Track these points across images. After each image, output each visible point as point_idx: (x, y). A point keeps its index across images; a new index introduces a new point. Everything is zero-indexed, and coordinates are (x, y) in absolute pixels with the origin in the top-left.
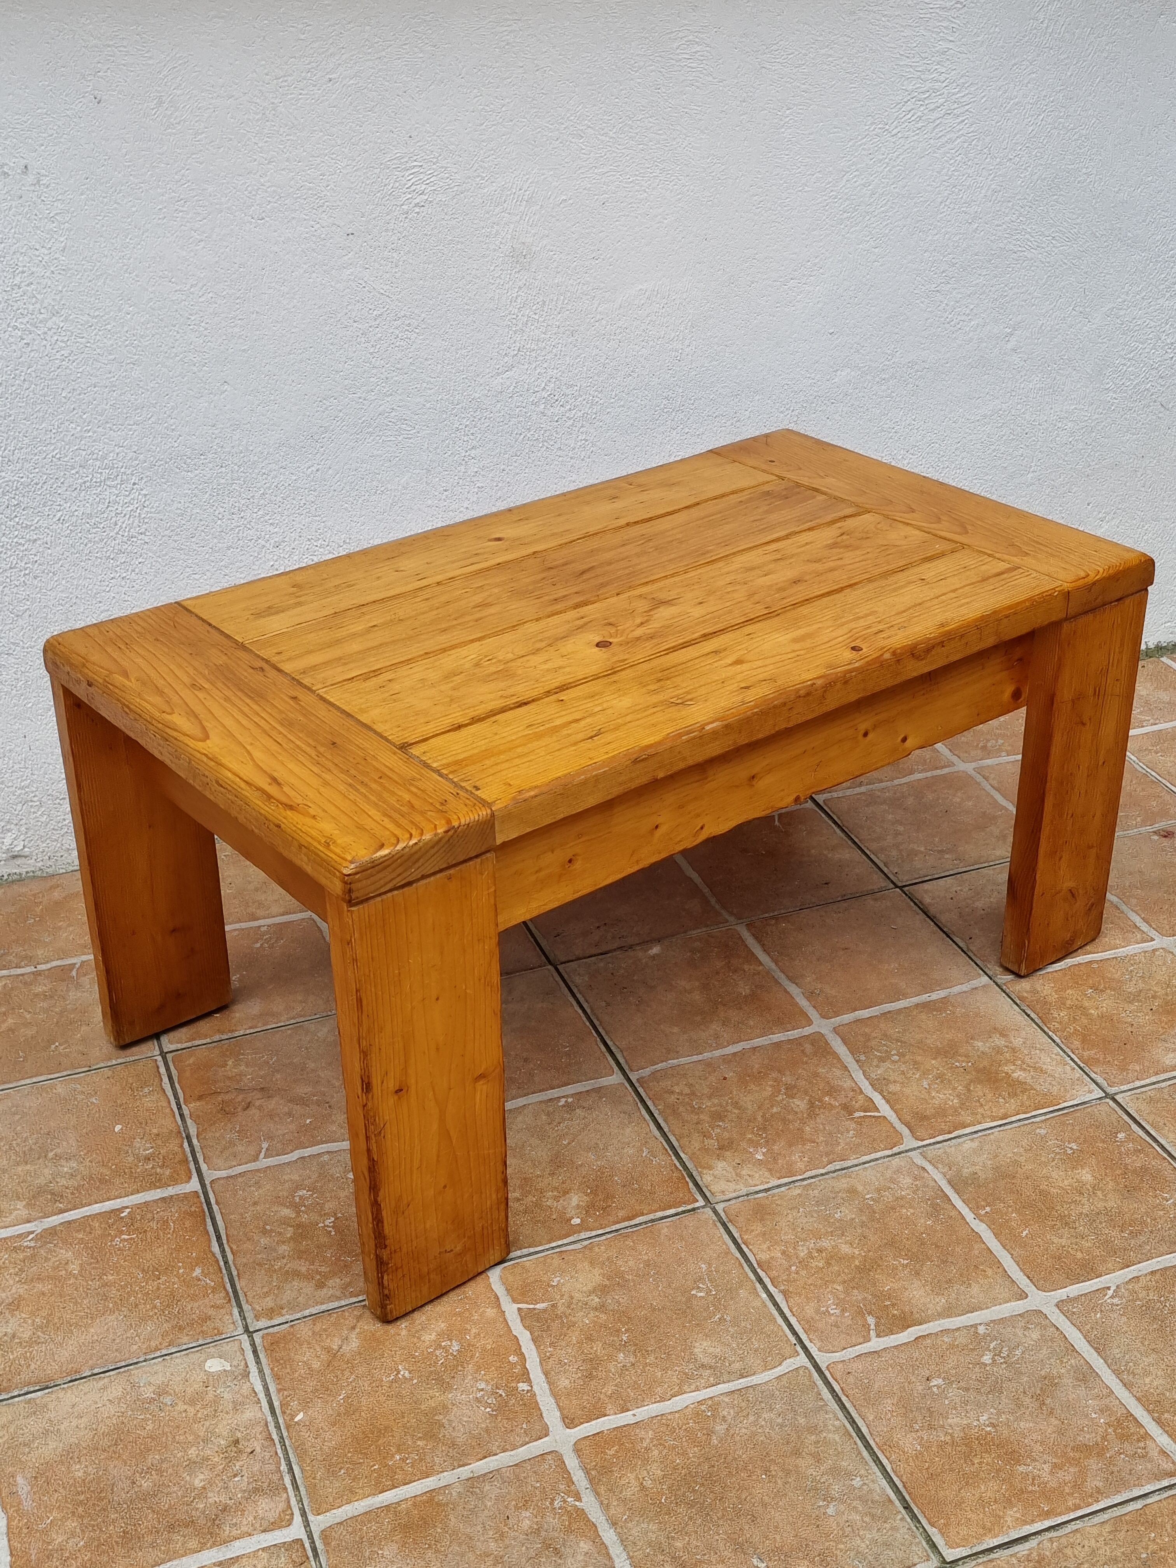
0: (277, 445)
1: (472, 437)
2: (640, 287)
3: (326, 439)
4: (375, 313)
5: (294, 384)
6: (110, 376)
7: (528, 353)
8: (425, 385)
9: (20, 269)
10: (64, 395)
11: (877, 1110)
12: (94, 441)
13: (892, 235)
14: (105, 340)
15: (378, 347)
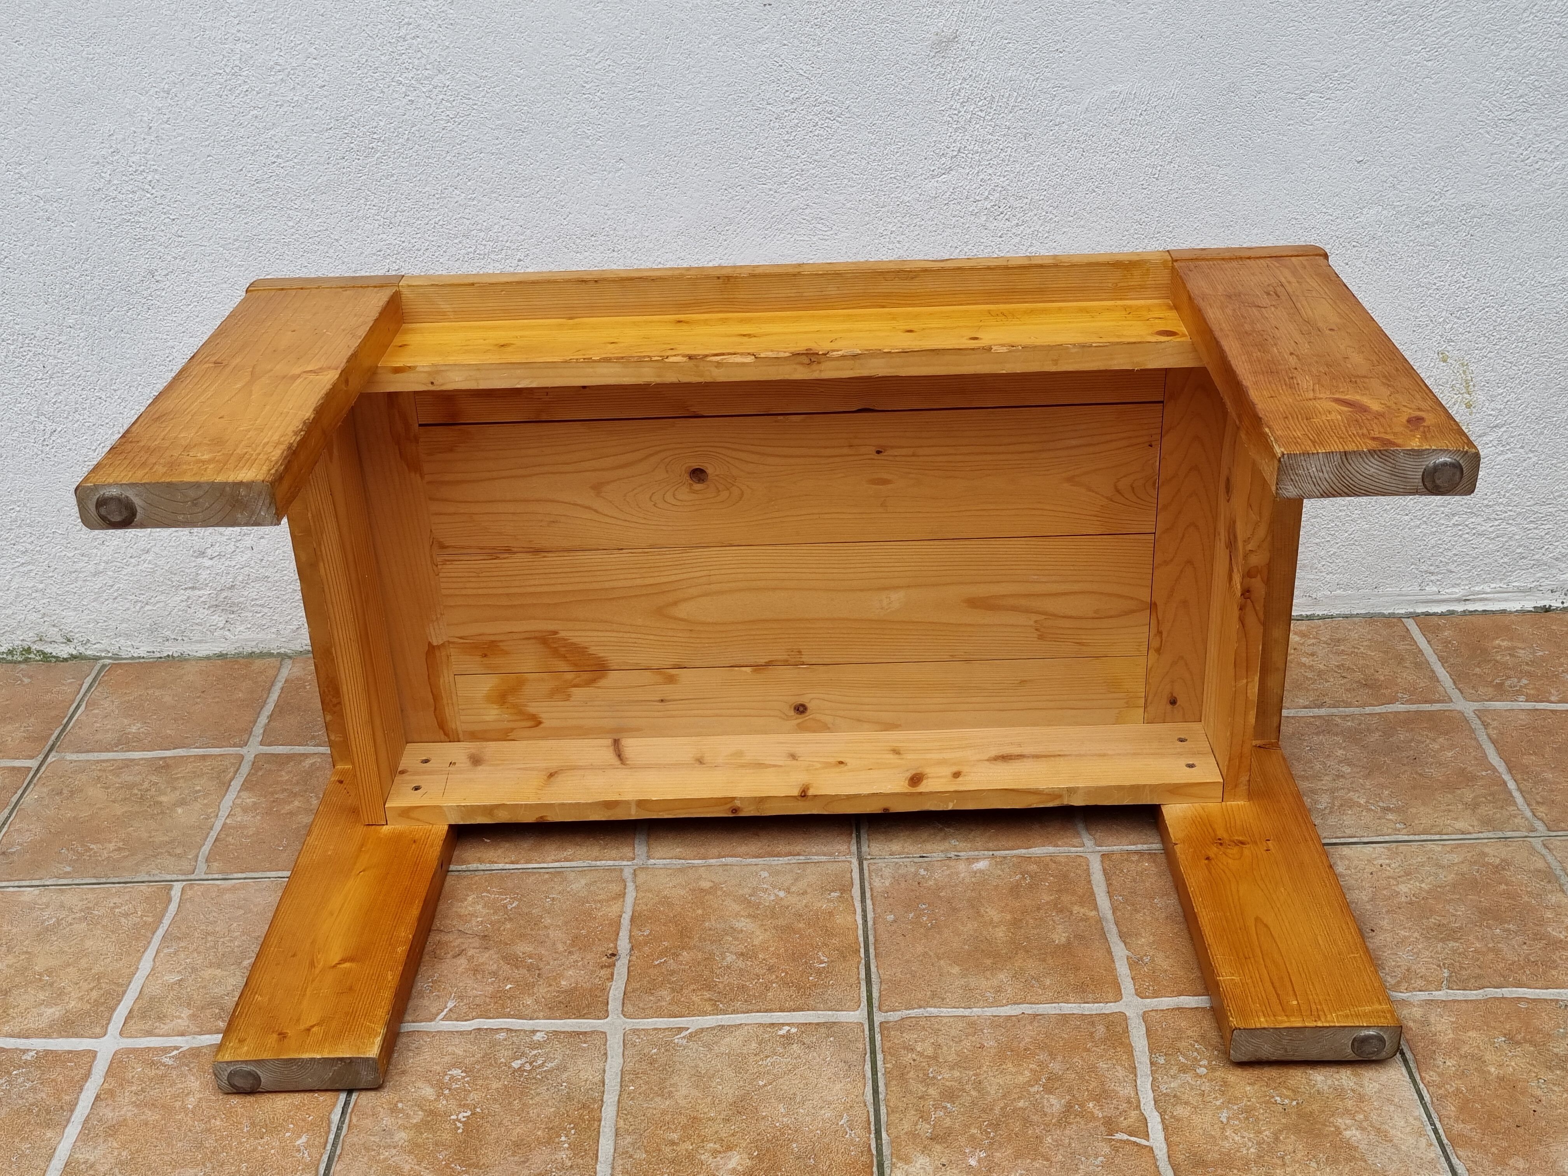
0: (675, 234)
1: (898, 245)
2: (1113, 88)
3: (730, 232)
4: (792, 96)
5: (696, 168)
6: (497, 142)
7: (970, 155)
8: (846, 181)
9: (406, 20)
10: (448, 158)
11: (1147, 1136)
12: (479, 210)
13: (1454, 46)
14: (493, 103)
15: (794, 134)
